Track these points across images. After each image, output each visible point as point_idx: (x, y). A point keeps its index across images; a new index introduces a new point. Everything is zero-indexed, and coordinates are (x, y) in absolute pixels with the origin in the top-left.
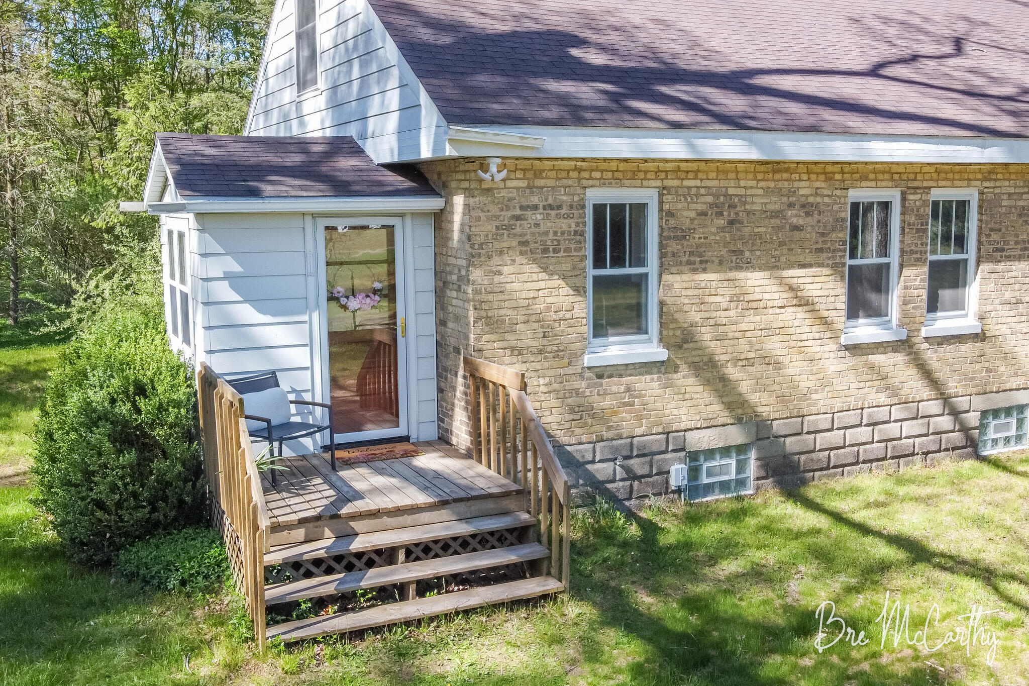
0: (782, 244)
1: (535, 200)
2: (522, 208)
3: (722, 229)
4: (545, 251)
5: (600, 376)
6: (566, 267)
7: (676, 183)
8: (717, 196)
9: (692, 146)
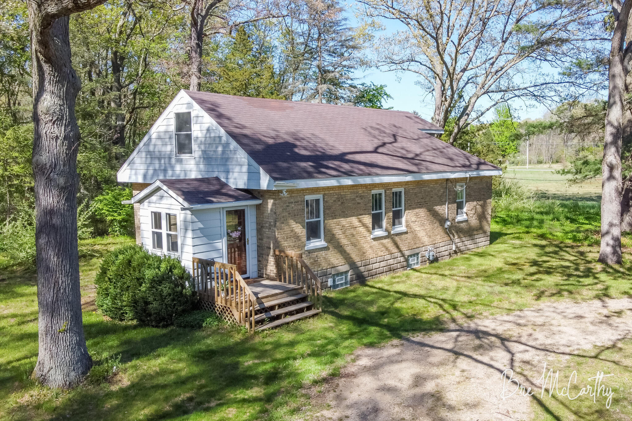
0: (355, 208)
1: (292, 200)
2: (289, 203)
3: (340, 205)
4: (295, 215)
5: (309, 253)
6: (300, 220)
7: (328, 192)
8: (338, 195)
9: (338, 182)
